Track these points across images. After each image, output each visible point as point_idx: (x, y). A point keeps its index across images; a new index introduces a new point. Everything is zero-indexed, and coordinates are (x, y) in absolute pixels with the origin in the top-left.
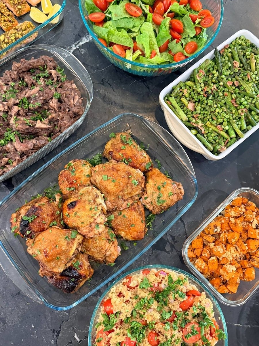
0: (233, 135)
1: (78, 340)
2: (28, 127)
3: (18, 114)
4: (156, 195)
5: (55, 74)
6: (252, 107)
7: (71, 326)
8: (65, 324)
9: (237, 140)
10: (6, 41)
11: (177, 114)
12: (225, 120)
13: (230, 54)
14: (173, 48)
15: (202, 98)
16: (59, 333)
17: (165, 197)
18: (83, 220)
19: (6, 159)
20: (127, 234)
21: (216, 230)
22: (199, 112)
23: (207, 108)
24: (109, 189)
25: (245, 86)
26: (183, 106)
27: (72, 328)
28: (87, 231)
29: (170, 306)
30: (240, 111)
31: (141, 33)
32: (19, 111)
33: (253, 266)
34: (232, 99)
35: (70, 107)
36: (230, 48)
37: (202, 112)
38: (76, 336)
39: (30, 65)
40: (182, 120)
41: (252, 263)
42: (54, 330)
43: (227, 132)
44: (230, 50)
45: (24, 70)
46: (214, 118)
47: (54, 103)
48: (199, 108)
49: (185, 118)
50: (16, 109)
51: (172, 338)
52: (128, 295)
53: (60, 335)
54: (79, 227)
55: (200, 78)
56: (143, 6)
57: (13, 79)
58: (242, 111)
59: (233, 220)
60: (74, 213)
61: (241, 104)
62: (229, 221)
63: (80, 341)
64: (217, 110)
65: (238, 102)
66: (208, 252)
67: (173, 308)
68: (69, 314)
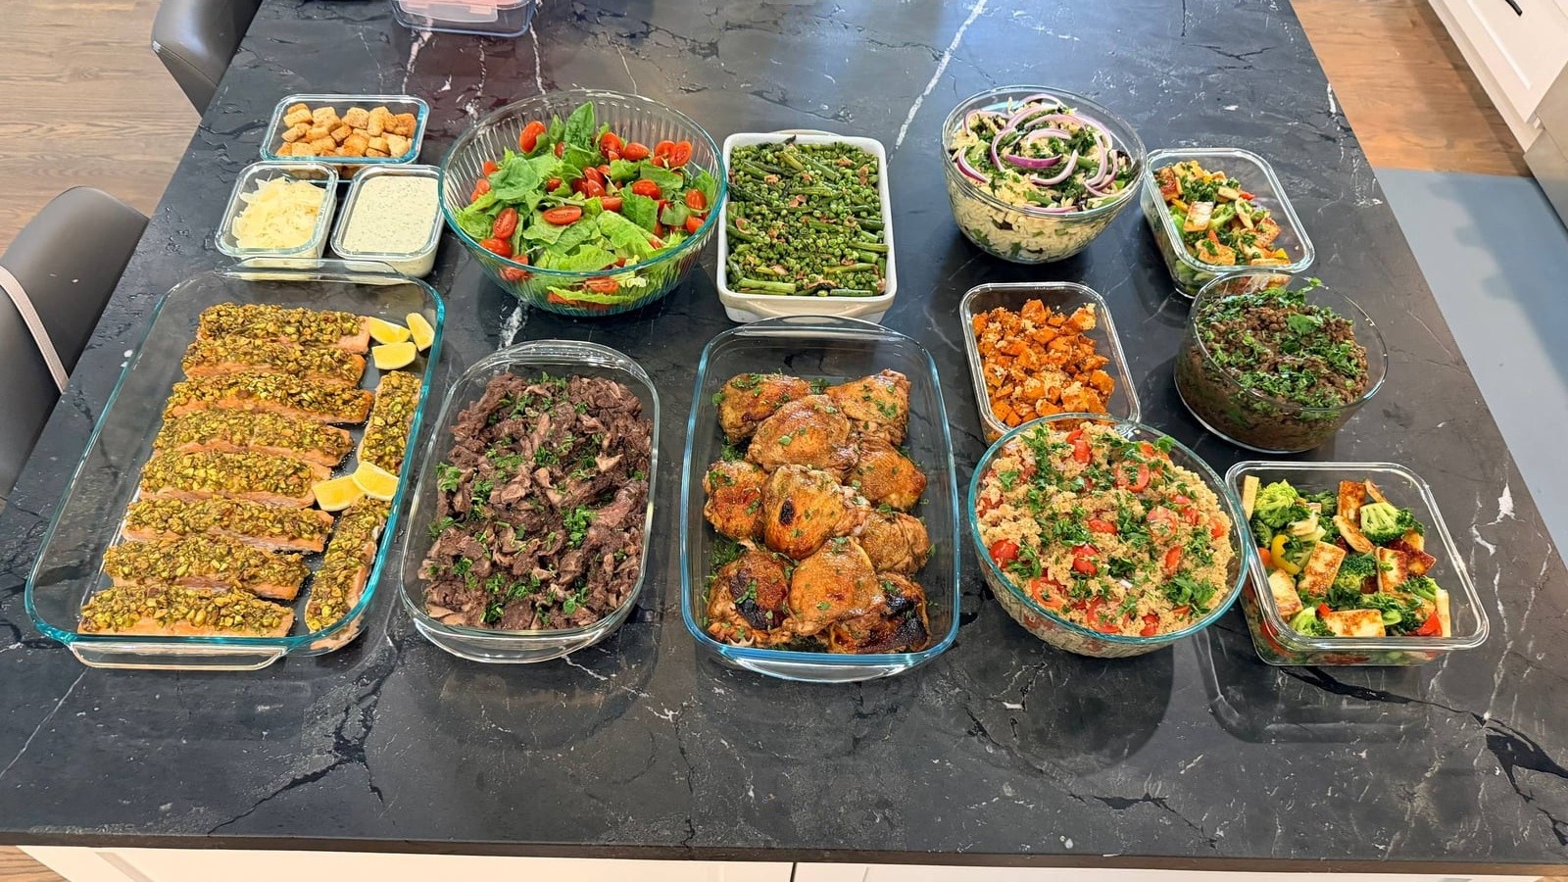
0: (875, 257)
1: (1018, 706)
2: (590, 483)
3: (554, 480)
4: (874, 409)
5: (541, 388)
6: (856, 208)
7: (985, 699)
8: (974, 706)
9: (886, 257)
10: (391, 420)
11: (774, 291)
12: (842, 246)
13: (749, 177)
14: (673, 220)
15: (781, 245)
16: (981, 729)
17: (889, 401)
18: (827, 511)
19: (608, 558)
20: (901, 495)
21: (998, 374)
22: (798, 266)
23: (803, 254)
24: (807, 449)
25: (815, 191)
26: (768, 277)
27: (989, 702)
28: (851, 518)
29: (1067, 474)
30: (847, 223)
31: (608, 237)
32: (551, 474)
33: (1091, 370)
34: (818, 218)
35: (616, 406)
36: (738, 171)
37: (803, 264)
38: (1009, 706)
39: (484, 410)
40: (789, 294)
41: (1087, 368)
42: (970, 733)
43: (860, 260)
44: (741, 173)
45: (480, 426)
46: (826, 256)
47: (589, 421)
48: (792, 262)
49: (791, 286)
50: (543, 474)
51: (1119, 500)
52: (1007, 510)
53: (987, 728)
54: (832, 529)
55: (748, 229)
56: (569, 201)
57: (477, 452)
58: (849, 221)
59: (1003, 343)
60: (803, 518)
61: (837, 215)
62: (999, 350)
63: (1023, 705)
64: (820, 243)
65: (832, 215)
66: (1024, 405)
67: (1073, 473)
68: (960, 687)
